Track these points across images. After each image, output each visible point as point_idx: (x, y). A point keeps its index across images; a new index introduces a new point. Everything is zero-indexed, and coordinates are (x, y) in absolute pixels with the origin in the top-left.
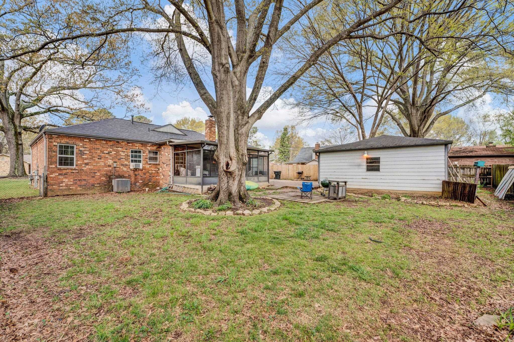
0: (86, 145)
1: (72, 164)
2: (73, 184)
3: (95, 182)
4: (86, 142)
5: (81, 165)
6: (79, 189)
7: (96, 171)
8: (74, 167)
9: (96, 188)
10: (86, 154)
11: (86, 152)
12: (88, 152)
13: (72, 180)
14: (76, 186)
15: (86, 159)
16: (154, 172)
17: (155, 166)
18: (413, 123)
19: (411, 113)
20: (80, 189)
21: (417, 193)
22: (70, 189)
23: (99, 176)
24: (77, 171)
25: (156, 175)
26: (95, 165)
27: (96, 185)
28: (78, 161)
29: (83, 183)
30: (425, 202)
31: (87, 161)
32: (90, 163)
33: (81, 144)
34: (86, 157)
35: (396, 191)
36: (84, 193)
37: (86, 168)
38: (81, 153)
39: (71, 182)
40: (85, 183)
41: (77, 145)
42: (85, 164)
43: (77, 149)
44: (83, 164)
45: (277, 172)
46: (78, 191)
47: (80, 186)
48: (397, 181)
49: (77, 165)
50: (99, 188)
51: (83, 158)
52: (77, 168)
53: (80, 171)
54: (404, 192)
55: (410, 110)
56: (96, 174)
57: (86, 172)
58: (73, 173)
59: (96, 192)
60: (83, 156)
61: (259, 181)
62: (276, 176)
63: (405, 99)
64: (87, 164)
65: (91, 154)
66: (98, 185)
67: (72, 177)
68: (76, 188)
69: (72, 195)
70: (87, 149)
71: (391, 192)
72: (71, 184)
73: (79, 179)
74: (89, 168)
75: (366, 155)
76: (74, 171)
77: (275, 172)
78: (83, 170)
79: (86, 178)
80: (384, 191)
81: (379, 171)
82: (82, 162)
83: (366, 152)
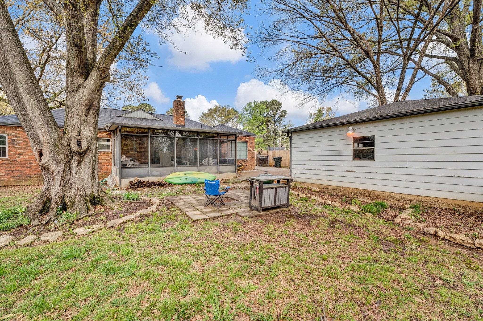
0: (19, 134)
1: (4, 155)
2: (4, 175)
3: (32, 173)
4: (19, 131)
5: (14, 155)
6: (12, 180)
7: (32, 162)
8: (7, 157)
9: (33, 179)
10: (20, 143)
11: (19, 142)
12: (22, 142)
13: (3, 171)
14: (9, 177)
15: (19, 149)
16: (104, 161)
17: (106, 154)
18: (472, 85)
19: (469, 70)
20: (14, 180)
21: (442, 202)
22: (2, 180)
23: (36, 166)
24: (9, 162)
25: (107, 164)
26: (30, 155)
27: (32, 176)
28: (11, 151)
29: (17, 174)
30: (440, 233)
31: (20, 151)
32: (25, 153)
33: (14, 134)
34: (20, 146)
35: (403, 196)
36: (19, 184)
37: (20, 159)
38: (14, 143)
39: (2, 173)
40: (19, 173)
41: (8, 135)
42: (19, 154)
43: (8, 138)
44: (16, 154)
45: (276, 159)
46: (12, 182)
47: (13, 177)
48: (405, 178)
49: (9, 156)
50: (36, 179)
51: (16, 148)
52: (9, 159)
53: (13, 162)
54: (416, 198)
55: (466, 66)
56: (32, 164)
57: (20, 162)
58: (5, 163)
59: (32, 183)
60: (16, 146)
61: (219, 172)
62: (276, 163)
63: (457, 49)
64: (21, 154)
65: (26, 143)
66: (35, 176)
67: (3, 168)
68: (9, 179)
69: (3, 186)
70: (21, 138)
71: (394, 196)
72: (3, 175)
73: (13, 169)
74: (24, 158)
75: (351, 132)
76: (5, 162)
77: (275, 159)
78: (16, 160)
79: (20, 169)
80: (381, 193)
81: (373, 158)
82: (14, 152)
83: (351, 128)
